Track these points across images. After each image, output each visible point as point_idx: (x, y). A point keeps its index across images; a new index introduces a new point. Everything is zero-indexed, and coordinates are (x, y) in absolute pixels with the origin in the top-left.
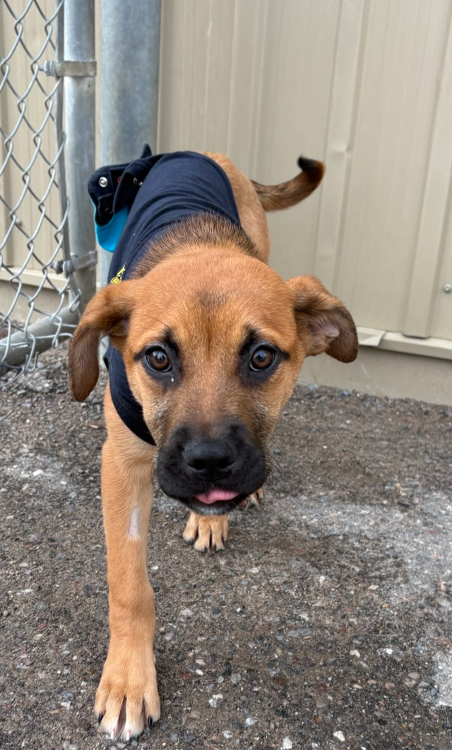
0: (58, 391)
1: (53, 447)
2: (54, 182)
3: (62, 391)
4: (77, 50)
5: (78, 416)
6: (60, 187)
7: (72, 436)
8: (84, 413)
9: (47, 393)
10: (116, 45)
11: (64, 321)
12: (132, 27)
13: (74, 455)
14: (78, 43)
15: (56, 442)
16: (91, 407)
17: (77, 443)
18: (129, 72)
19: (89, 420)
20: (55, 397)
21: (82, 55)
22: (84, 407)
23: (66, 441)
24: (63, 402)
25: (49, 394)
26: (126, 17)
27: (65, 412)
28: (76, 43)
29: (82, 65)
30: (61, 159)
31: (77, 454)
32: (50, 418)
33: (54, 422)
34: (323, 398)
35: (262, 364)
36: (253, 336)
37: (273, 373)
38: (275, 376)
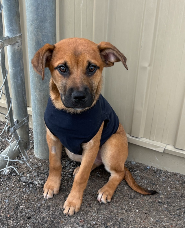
2: (3, 93)
4: (11, 31)
5: (21, 192)
6: (6, 94)
8: (24, 190)
12: (41, 13)
14: (11, 28)
16: (28, 186)
21: (13, 33)
22: (24, 185)
24: (15, 182)
28: (10, 28)
29: (14, 38)
34: (138, 171)
35: (92, 70)
36: (90, 64)
37: (95, 72)
38: (96, 73)
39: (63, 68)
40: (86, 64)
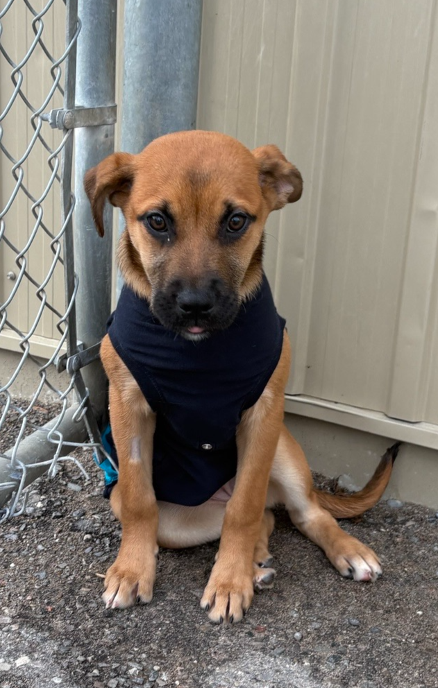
0: (54, 515)
1: (45, 612)
2: (59, 258)
3: (59, 514)
4: (92, 92)
5: (79, 556)
6: (65, 263)
7: (71, 591)
8: (88, 550)
9: (39, 517)
10: (142, 80)
11: (65, 439)
12: (165, 59)
13: (72, 627)
14: (93, 84)
15: (48, 604)
16: (98, 542)
17: (78, 606)
18: (158, 112)
19: (94, 562)
20: (50, 524)
21: (98, 98)
22: (87, 540)
23: (62, 602)
24: (60, 532)
25: (42, 518)
26: (156, 47)
27: (62, 549)
29: (98, 111)
30: (68, 230)
31: (77, 625)
32: (42, 561)
33: (47, 566)
35: (237, 227)
36: (229, 209)
37: (244, 233)
38: (246, 235)
39: (159, 219)
40: (219, 210)
